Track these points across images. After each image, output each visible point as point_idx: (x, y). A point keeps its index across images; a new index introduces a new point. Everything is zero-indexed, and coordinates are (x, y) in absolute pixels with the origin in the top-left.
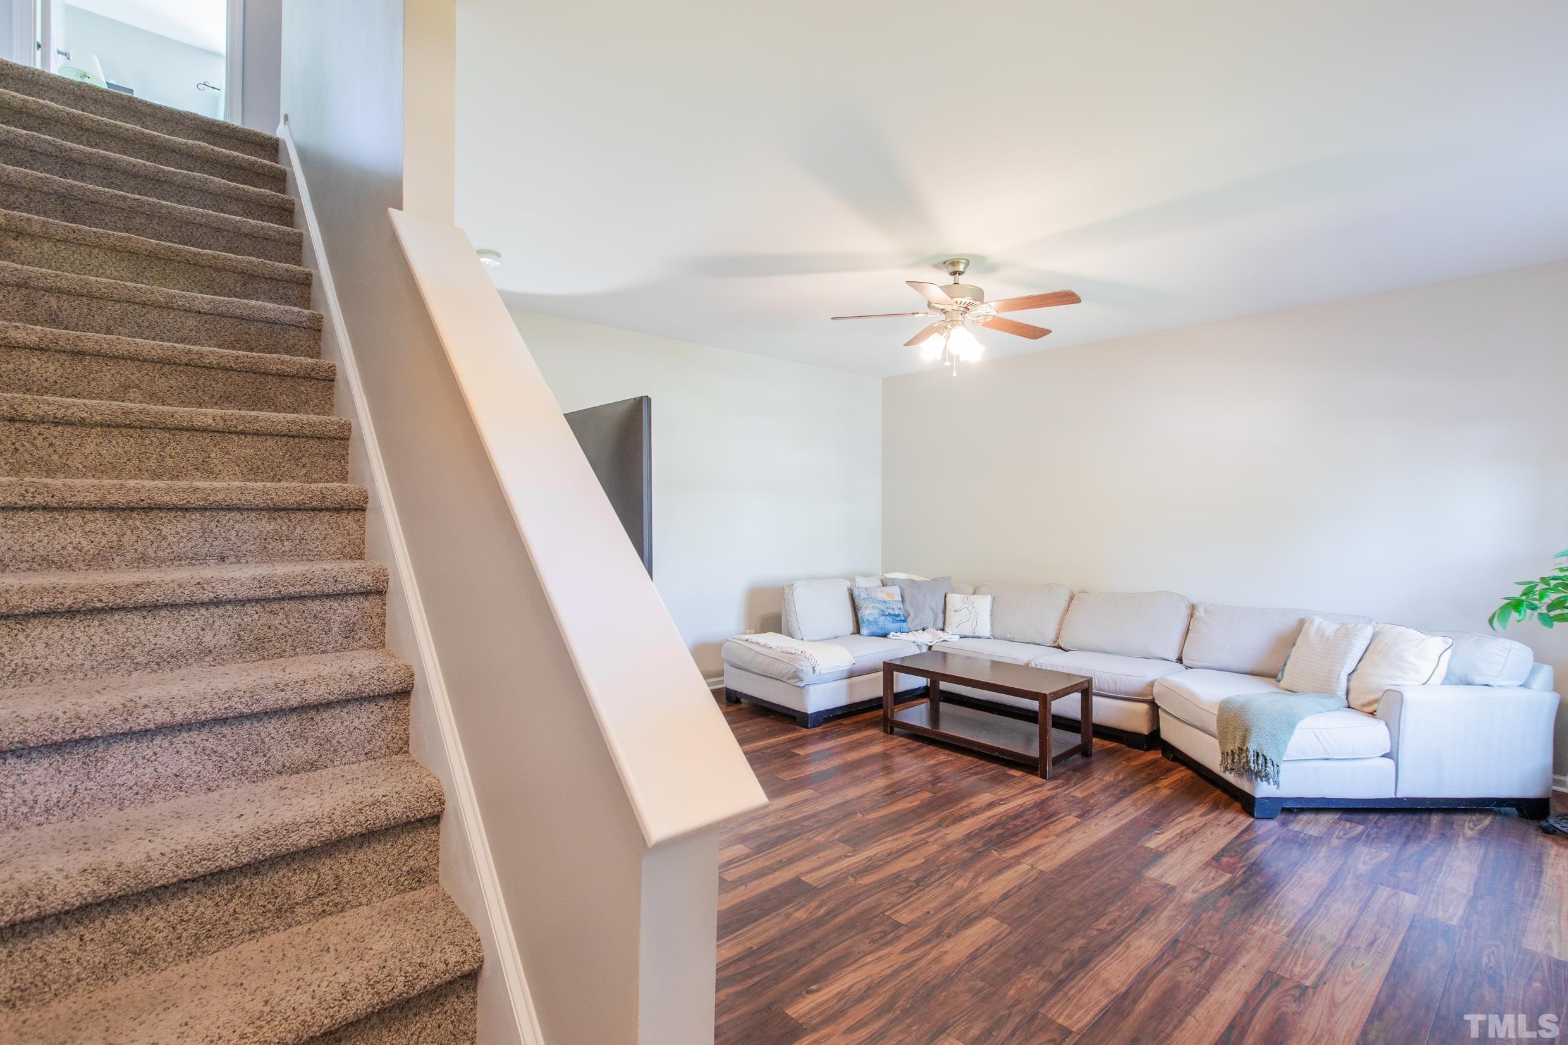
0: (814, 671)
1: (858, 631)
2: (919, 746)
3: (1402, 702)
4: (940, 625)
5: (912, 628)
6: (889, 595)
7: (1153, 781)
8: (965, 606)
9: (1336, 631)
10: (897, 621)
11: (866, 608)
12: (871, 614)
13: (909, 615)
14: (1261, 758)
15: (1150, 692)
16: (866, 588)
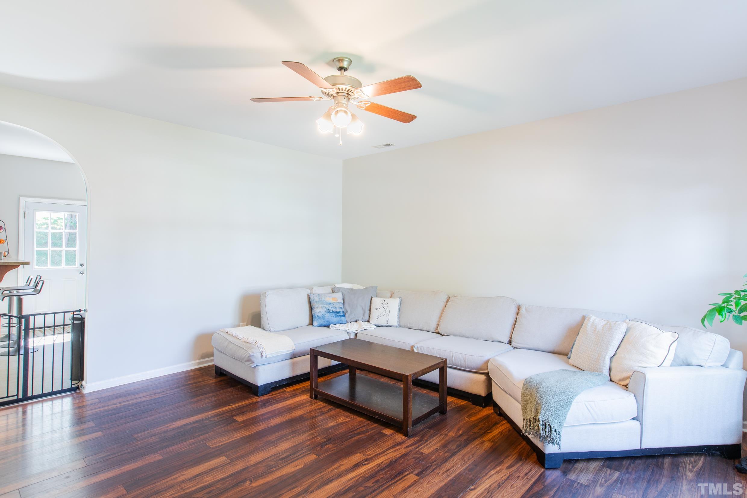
0: (262, 356)
1: (311, 324)
2: (331, 409)
3: (645, 381)
4: (367, 319)
5: (348, 320)
6: (334, 298)
7: (481, 435)
8: (383, 306)
9: (604, 326)
10: (338, 316)
11: (317, 308)
12: (320, 312)
13: (347, 312)
14: (548, 427)
15: (486, 368)
16: (319, 295)
